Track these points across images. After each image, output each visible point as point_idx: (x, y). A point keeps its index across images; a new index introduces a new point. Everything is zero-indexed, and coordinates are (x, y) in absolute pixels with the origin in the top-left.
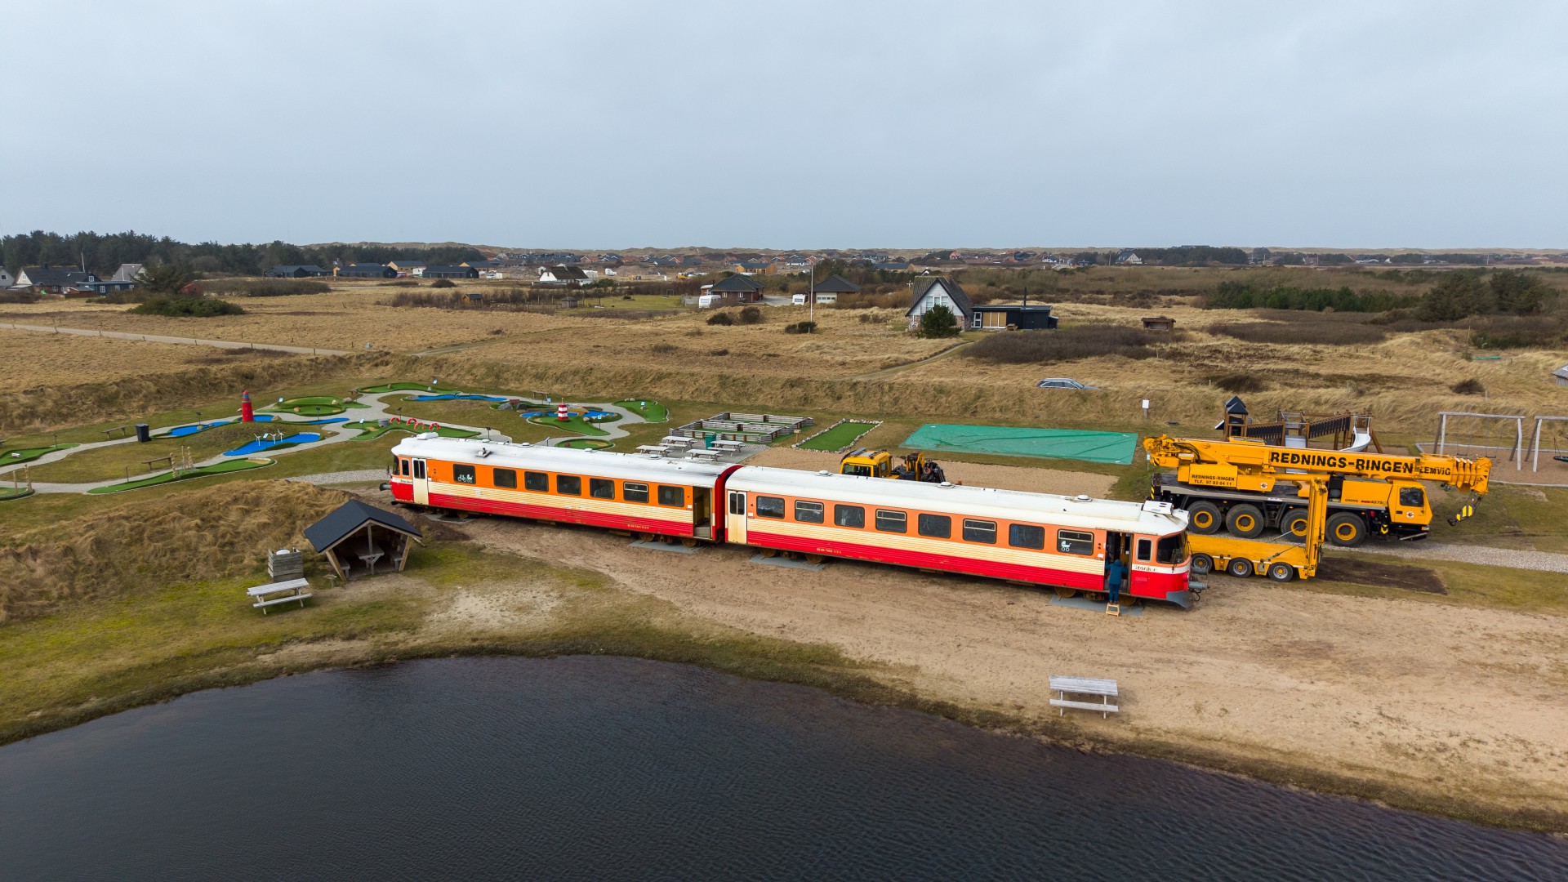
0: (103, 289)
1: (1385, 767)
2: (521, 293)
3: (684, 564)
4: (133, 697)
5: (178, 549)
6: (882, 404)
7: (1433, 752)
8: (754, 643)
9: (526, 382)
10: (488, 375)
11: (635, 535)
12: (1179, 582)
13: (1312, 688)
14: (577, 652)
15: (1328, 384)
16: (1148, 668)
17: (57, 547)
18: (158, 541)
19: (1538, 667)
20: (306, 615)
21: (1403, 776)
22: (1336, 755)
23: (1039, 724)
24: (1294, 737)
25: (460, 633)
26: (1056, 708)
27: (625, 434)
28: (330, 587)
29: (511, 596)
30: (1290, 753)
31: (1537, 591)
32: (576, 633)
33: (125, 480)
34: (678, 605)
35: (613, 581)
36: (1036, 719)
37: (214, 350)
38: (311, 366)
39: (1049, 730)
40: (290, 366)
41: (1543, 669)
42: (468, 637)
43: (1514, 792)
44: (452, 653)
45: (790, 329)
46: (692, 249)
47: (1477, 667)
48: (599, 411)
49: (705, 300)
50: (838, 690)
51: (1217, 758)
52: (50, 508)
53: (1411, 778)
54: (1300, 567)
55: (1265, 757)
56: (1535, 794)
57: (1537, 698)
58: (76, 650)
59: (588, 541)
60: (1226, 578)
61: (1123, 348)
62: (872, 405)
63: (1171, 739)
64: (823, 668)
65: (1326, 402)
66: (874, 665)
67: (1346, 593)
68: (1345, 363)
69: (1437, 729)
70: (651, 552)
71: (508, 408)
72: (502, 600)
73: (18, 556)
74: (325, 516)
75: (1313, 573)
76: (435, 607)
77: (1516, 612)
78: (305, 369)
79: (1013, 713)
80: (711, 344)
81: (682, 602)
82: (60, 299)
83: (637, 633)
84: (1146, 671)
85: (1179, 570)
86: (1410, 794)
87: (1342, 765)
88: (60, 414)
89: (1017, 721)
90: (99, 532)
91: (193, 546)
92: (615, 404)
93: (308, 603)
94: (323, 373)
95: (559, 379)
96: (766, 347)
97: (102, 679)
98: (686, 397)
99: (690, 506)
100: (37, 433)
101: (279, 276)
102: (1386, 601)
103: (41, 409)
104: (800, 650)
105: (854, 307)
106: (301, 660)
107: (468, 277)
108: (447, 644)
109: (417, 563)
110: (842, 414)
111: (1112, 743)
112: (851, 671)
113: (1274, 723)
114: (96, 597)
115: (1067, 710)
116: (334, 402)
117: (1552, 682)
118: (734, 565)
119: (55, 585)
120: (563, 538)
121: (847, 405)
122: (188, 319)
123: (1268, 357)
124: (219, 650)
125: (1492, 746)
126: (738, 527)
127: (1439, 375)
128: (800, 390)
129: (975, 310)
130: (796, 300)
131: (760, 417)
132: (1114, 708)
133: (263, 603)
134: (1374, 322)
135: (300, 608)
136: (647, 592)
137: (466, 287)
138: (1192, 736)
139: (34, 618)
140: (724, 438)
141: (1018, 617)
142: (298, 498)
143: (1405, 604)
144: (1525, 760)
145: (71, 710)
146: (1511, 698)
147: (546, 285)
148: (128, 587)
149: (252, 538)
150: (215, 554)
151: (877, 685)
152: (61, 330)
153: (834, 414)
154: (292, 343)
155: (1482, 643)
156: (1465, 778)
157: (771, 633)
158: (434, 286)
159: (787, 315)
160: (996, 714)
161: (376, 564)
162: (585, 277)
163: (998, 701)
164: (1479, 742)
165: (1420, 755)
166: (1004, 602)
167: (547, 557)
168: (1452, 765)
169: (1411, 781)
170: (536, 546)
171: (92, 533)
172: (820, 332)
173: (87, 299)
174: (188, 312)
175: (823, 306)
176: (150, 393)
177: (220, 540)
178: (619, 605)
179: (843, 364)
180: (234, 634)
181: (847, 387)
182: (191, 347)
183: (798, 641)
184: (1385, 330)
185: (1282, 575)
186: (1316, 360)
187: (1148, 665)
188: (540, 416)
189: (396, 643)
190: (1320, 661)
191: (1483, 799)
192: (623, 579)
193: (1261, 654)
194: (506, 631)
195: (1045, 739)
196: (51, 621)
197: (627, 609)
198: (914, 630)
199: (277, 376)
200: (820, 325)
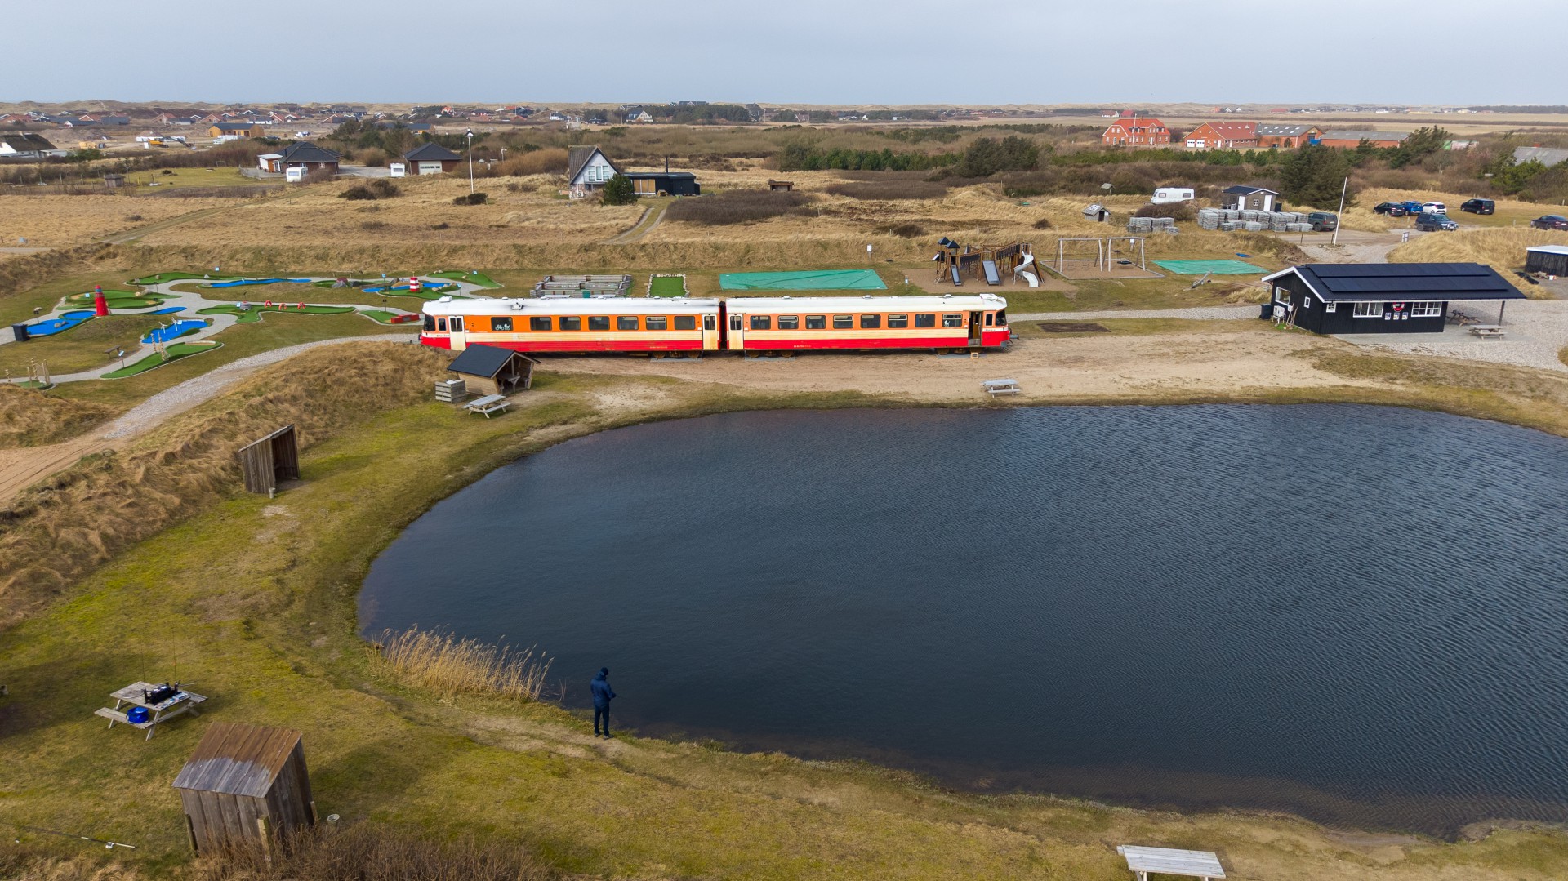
5: (358, 390)
8: (808, 395)
12: (1004, 336)
13: (1088, 372)
16: (1014, 376)
17: (284, 395)
18: (340, 387)
21: (1144, 395)
22: (1115, 393)
25: (628, 412)
30: (1098, 395)
31: (1147, 326)
32: (698, 404)
34: (739, 384)
35: (678, 378)
39: (993, 404)
41: (1171, 353)
43: (1185, 394)
47: (1145, 356)
50: (878, 406)
51: (1071, 402)
53: (1148, 395)
55: (1089, 398)
56: (1192, 393)
57: (1175, 363)
59: (618, 362)
63: (1048, 399)
64: (861, 399)
67: (1068, 337)
69: (1146, 378)
70: (673, 363)
72: (626, 395)
76: (589, 402)
77: (1145, 335)
79: (971, 401)
83: (733, 400)
85: (1006, 329)
86: (1150, 400)
89: (976, 404)
92: (431, 276)
93: (509, 410)
99: (700, 329)
102: (1088, 338)
104: (837, 394)
106: (552, 436)
108: (631, 419)
112: (875, 398)
117: (1177, 357)
120: (598, 362)
124: (495, 437)
125: (1169, 381)
126: (736, 339)
127: (1015, 217)
128: (595, 253)
131: (581, 278)
132: (1017, 390)
133: (486, 411)
135: (504, 413)
136: (709, 381)
143: (1096, 339)
146: (1165, 364)
148: (351, 418)
150: (385, 392)
151: (896, 401)
155: (1140, 347)
157: (811, 389)
160: (966, 402)
161: (517, 384)
164: (1164, 380)
166: (916, 360)
171: (294, 384)
172: (492, 202)
177: (379, 382)
178: (701, 389)
183: (831, 390)
187: (1016, 374)
189: (598, 421)
190: (1082, 363)
192: (683, 377)
193: (1056, 364)
198: (885, 377)
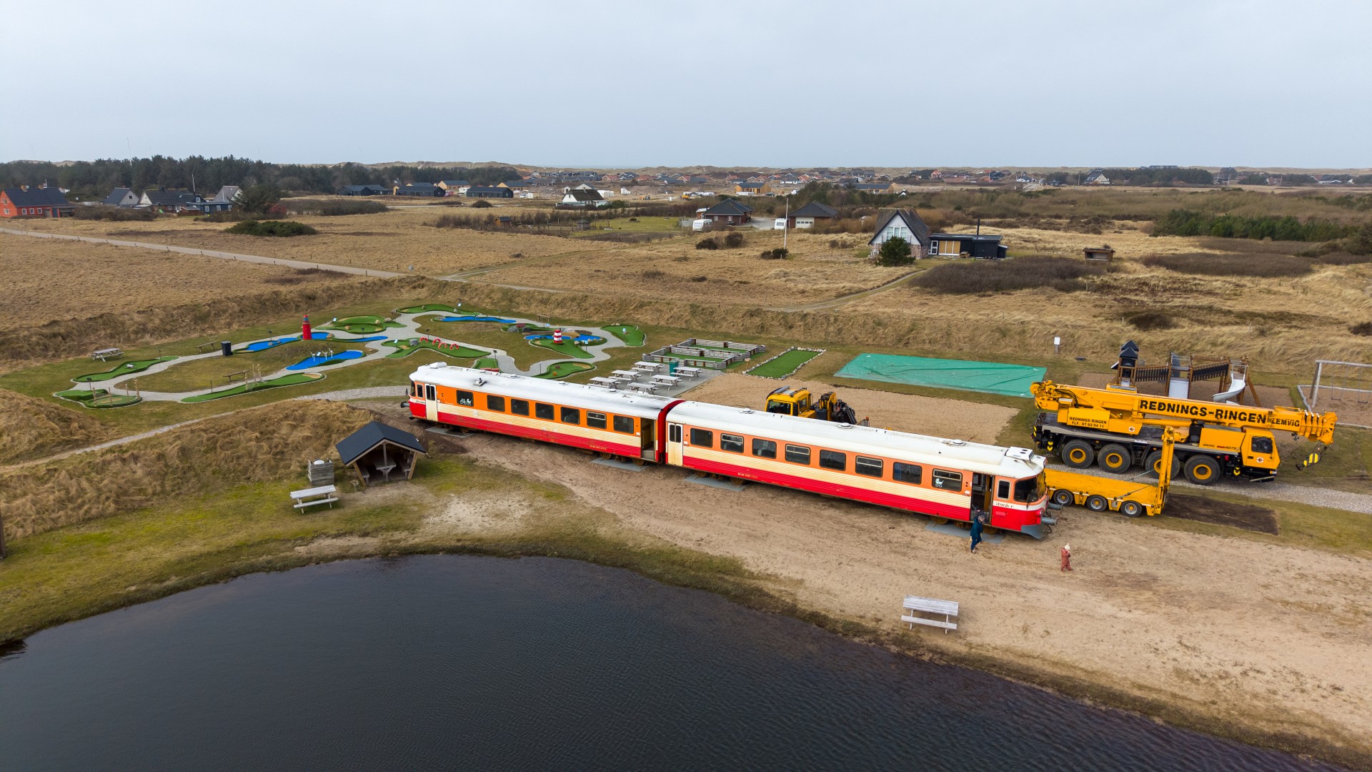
0: (207, 209)
1: (1169, 689)
2: (544, 215)
3: (632, 481)
4: (202, 578)
5: (242, 456)
6: (827, 334)
7: (1216, 679)
8: (675, 553)
9: (533, 306)
10: (503, 300)
11: (597, 454)
12: (1033, 517)
13: (1129, 616)
14: (537, 554)
15: (1238, 320)
16: (993, 591)
17: (152, 453)
18: (227, 450)
19: (1333, 607)
20: (333, 514)
21: (1184, 698)
22: (1131, 676)
23: (891, 635)
24: (1100, 658)
25: (448, 534)
26: (907, 624)
27: (607, 357)
28: (353, 492)
29: (492, 504)
30: (1093, 672)
31: (1361, 534)
32: (538, 538)
33: (209, 391)
34: (621, 517)
35: (572, 493)
36: (889, 631)
37: (288, 270)
38: (361, 288)
39: (899, 641)
40: (344, 288)
41: (1338, 610)
42: (455, 538)
43: (1275, 718)
44: (441, 551)
45: (765, 255)
46: (699, 168)
47: (1279, 604)
48: (588, 334)
49: (698, 224)
50: (736, 596)
51: (1031, 673)
52: (153, 414)
53: (1190, 700)
54: (1148, 505)
55: (1070, 674)
56: (1292, 720)
57: (1323, 635)
58: (163, 538)
59: (559, 457)
60: (1084, 511)
61: (1057, 281)
62: (819, 335)
63: (997, 655)
64: (726, 577)
65: (1222, 344)
66: (768, 577)
67: (1186, 530)
68: (1263, 299)
69: (1225, 659)
70: (607, 469)
71: (515, 331)
72: (484, 507)
73: (124, 460)
74: (355, 431)
75: (1159, 511)
76: (431, 511)
77: (1334, 554)
78: (356, 291)
79: (872, 625)
80: (693, 269)
81: (625, 514)
82: (174, 217)
83: (586, 540)
84: (990, 594)
85: (1032, 508)
86: (1185, 713)
87: (1134, 685)
88: (165, 330)
89: (874, 632)
90: (185, 441)
91: (253, 454)
92: (603, 328)
93: (336, 505)
94: (371, 294)
95: (561, 304)
96: (741, 273)
97: (180, 562)
98: (662, 323)
99: (639, 434)
100: (147, 346)
101: (349, 194)
102: (1220, 539)
103: (150, 326)
104: (711, 561)
105: (827, 232)
106: (326, 552)
107: (504, 196)
108: (438, 543)
109: (423, 472)
110: (792, 341)
111: (948, 655)
112: (748, 581)
113: (1087, 646)
114: (181, 494)
115: (915, 625)
116: (377, 321)
117: (1341, 621)
118: (671, 483)
119: (151, 484)
120: (540, 454)
121: (797, 334)
122: (271, 238)
123: (1192, 291)
124: (267, 541)
125: (1269, 676)
126: (677, 452)
127: (1346, 313)
128: (758, 319)
129: (932, 239)
130: (778, 224)
131: (721, 344)
132: (953, 626)
133: (301, 505)
134: (1306, 255)
135: (329, 509)
136: (598, 505)
137: (500, 208)
138: (1014, 653)
139: (134, 510)
140: (687, 364)
141: (895, 540)
142: (334, 416)
143: (1236, 542)
144: (1293, 690)
145: (157, 586)
146: (1300, 634)
147: (568, 206)
148: (204, 486)
149: (297, 448)
150: (269, 461)
151: (767, 595)
152: (172, 248)
153: (785, 342)
154: (350, 264)
155: (1292, 582)
156: (1236, 703)
157: (691, 545)
158: (474, 206)
159: (766, 239)
160: (858, 624)
161: (390, 473)
162: (599, 198)
163: (862, 614)
164: (1258, 672)
165: (1203, 681)
166: (887, 526)
167: (525, 471)
168: (1228, 691)
169: (1189, 702)
170: (517, 461)
171: (179, 442)
172: (792, 258)
173: (194, 217)
174: (271, 232)
175: (801, 231)
176: (234, 312)
177: (274, 450)
178: (574, 515)
179: (803, 292)
180: (279, 530)
181: (798, 318)
182: (271, 266)
183: (710, 553)
184: (1313, 263)
185: (1131, 511)
186: (1235, 295)
187: (993, 589)
188: (540, 339)
189: (399, 541)
190: (1142, 592)
191: (1246, 722)
192: (581, 492)
193: (1093, 583)
194: (484, 534)
195: (894, 649)
196: (147, 513)
197: (580, 519)
198: (807, 548)
199: (333, 296)
200: (791, 251)
